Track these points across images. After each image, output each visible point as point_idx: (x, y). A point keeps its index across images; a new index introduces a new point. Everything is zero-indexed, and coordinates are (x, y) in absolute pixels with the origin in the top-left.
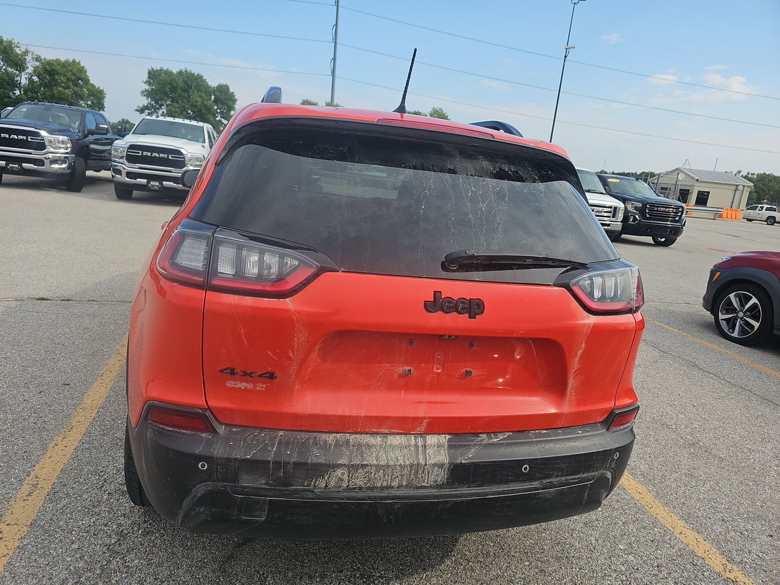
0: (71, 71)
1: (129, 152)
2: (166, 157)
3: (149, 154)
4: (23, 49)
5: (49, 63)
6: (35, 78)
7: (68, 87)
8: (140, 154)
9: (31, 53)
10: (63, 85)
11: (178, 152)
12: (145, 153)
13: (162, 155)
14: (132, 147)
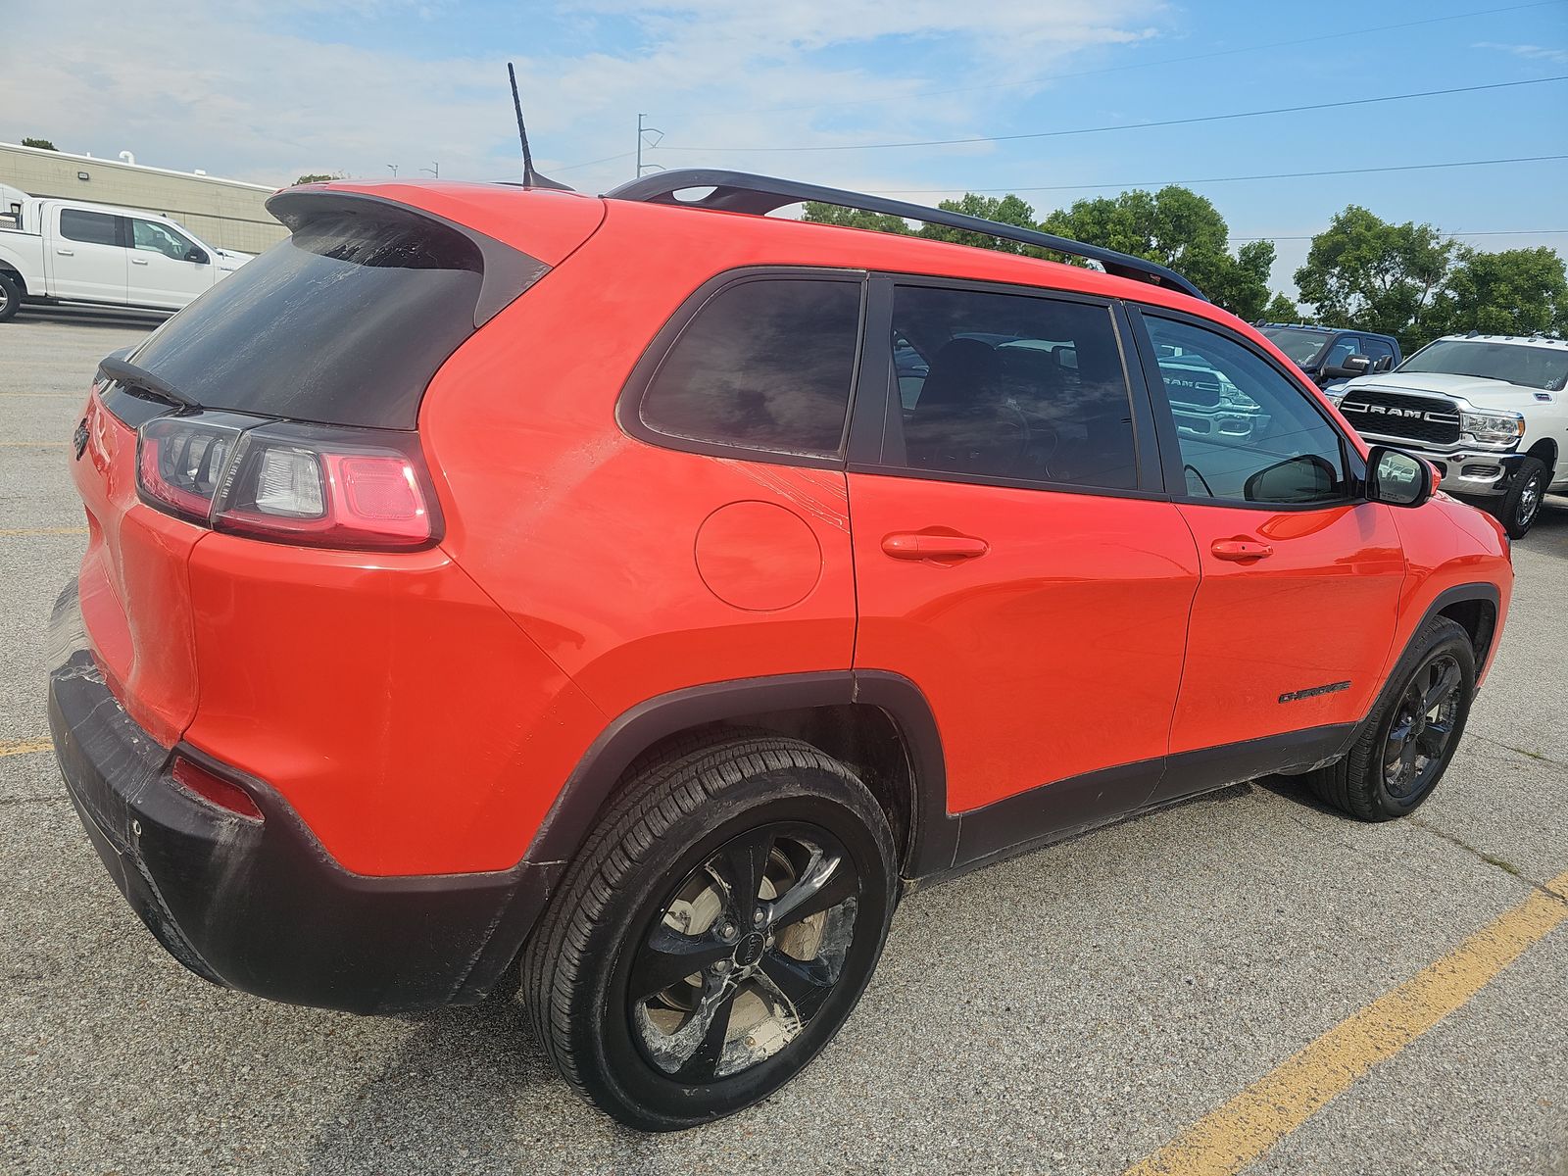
0: (1527, 273)
1: (1347, 406)
2: (1418, 416)
3: (1382, 410)
4: (1444, 241)
5: (1487, 261)
6: (1450, 293)
7: (1509, 307)
8: (1365, 411)
9: (1457, 247)
10: (1501, 300)
11: (1446, 407)
12: (1374, 409)
13: (1409, 413)
14: (1354, 396)
